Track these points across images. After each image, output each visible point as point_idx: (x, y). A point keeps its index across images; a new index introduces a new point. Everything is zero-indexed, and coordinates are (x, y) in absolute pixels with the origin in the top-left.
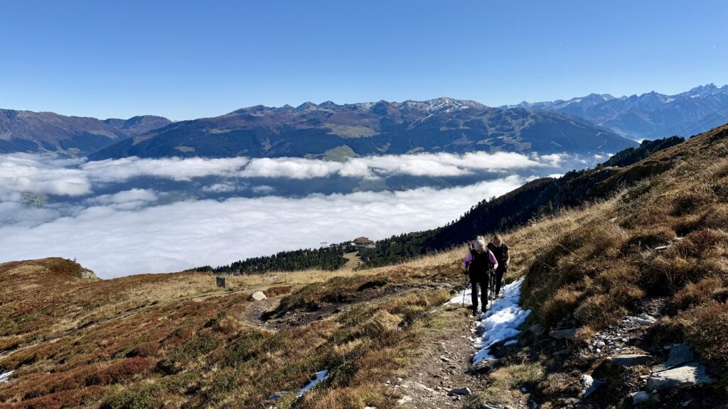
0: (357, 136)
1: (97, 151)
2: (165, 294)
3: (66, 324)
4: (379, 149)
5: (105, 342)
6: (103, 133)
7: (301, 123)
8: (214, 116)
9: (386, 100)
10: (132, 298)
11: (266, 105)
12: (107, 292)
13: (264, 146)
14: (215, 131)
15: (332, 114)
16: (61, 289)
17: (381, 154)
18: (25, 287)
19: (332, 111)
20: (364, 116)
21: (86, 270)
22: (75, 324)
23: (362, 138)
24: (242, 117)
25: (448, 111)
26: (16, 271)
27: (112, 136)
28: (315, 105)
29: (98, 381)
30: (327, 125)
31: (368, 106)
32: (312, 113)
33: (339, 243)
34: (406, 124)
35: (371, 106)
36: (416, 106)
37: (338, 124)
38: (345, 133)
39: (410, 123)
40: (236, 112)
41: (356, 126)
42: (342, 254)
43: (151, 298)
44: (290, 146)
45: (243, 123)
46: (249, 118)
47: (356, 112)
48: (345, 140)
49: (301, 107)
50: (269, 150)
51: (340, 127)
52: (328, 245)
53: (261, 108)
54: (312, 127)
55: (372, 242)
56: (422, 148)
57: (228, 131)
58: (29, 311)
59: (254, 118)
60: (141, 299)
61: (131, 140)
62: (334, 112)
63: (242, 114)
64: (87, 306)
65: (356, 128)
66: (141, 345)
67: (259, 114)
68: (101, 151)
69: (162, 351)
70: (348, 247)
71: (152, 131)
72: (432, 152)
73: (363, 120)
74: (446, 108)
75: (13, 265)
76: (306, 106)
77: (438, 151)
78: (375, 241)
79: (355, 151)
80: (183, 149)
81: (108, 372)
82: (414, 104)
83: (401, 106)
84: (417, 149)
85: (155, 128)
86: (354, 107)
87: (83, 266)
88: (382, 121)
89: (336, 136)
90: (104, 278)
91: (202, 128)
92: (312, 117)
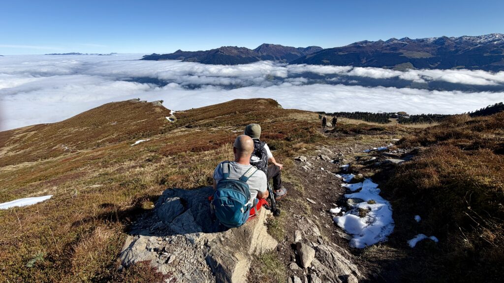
0: (418, 57)
1: (292, 60)
2: (300, 117)
3: (269, 120)
4: (431, 65)
5: (275, 127)
6: (296, 53)
7: (386, 49)
8: (341, 46)
9: (446, 36)
10: (290, 116)
11: (369, 40)
12: (283, 113)
13: (362, 61)
14: (341, 53)
15: (407, 44)
16: (271, 109)
17: (432, 68)
18: (261, 107)
19: (406, 43)
20: (428, 46)
21: (279, 105)
22: (271, 121)
23: (422, 58)
24: (355, 47)
25: (495, 43)
26: (259, 101)
27: (299, 55)
28: (397, 40)
29: (268, 137)
30: (401, 51)
31: (432, 40)
32: (394, 44)
33: (388, 113)
34: (457, 51)
35: (434, 39)
36: (469, 39)
37: (408, 50)
38: (411, 55)
39: (461, 50)
40: (352, 44)
41: (419, 51)
42: (388, 118)
43: (295, 118)
44: (376, 62)
45: (355, 49)
46: (359, 47)
47: (422, 43)
48: (410, 60)
49: (388, 41)
50: (365, 63)
51: (409, 52)
52: (382, 113)
53: (366, 42)
54: (392, 52)
55: (408, 115)
56: (464, 67)
57: (347, 53)
58: (260, 115)
59: (361, 47)
60: (292, 118)
61: (305, 57)
62: (408, 44)
63: (356, 45)
64: (276, 116)
65: (419, 52)
66: (284, 130)
67: (364, 45)
68: (294, 61)
69: (289, 134)
70: (393, 115)
71: (314, 53)
72: (471, 69)
73: (425, 48)
74: (495, 41)
75: (259, 99)
76: (391, 40)
77: (476, 69)
78: (410, 115)
79: (414, 66)
80: (325, 61)
81: (272, 136)
82: (468, 38)
83: (457, 40)
84: (460, 67)
85: (316, 52)
86: (423, 41)
87: (279, 103)
88: (439, 49)
89: (405, 57)
90: (284, 108)
91: (335, 52)
92: (393, 46)
